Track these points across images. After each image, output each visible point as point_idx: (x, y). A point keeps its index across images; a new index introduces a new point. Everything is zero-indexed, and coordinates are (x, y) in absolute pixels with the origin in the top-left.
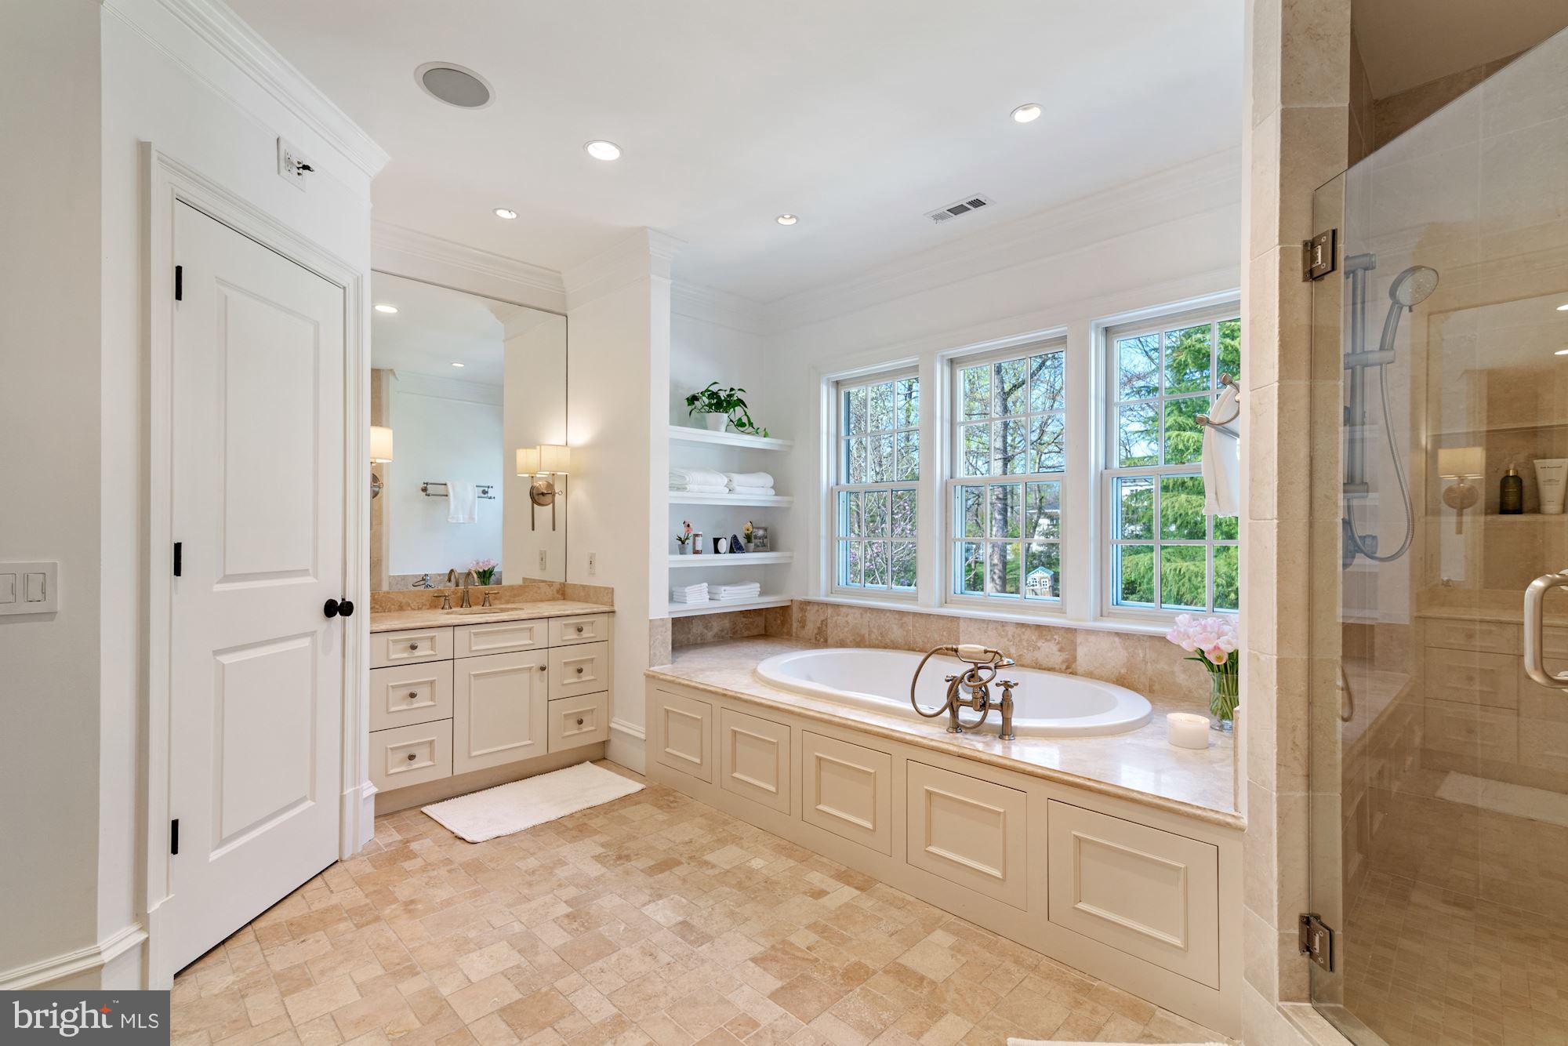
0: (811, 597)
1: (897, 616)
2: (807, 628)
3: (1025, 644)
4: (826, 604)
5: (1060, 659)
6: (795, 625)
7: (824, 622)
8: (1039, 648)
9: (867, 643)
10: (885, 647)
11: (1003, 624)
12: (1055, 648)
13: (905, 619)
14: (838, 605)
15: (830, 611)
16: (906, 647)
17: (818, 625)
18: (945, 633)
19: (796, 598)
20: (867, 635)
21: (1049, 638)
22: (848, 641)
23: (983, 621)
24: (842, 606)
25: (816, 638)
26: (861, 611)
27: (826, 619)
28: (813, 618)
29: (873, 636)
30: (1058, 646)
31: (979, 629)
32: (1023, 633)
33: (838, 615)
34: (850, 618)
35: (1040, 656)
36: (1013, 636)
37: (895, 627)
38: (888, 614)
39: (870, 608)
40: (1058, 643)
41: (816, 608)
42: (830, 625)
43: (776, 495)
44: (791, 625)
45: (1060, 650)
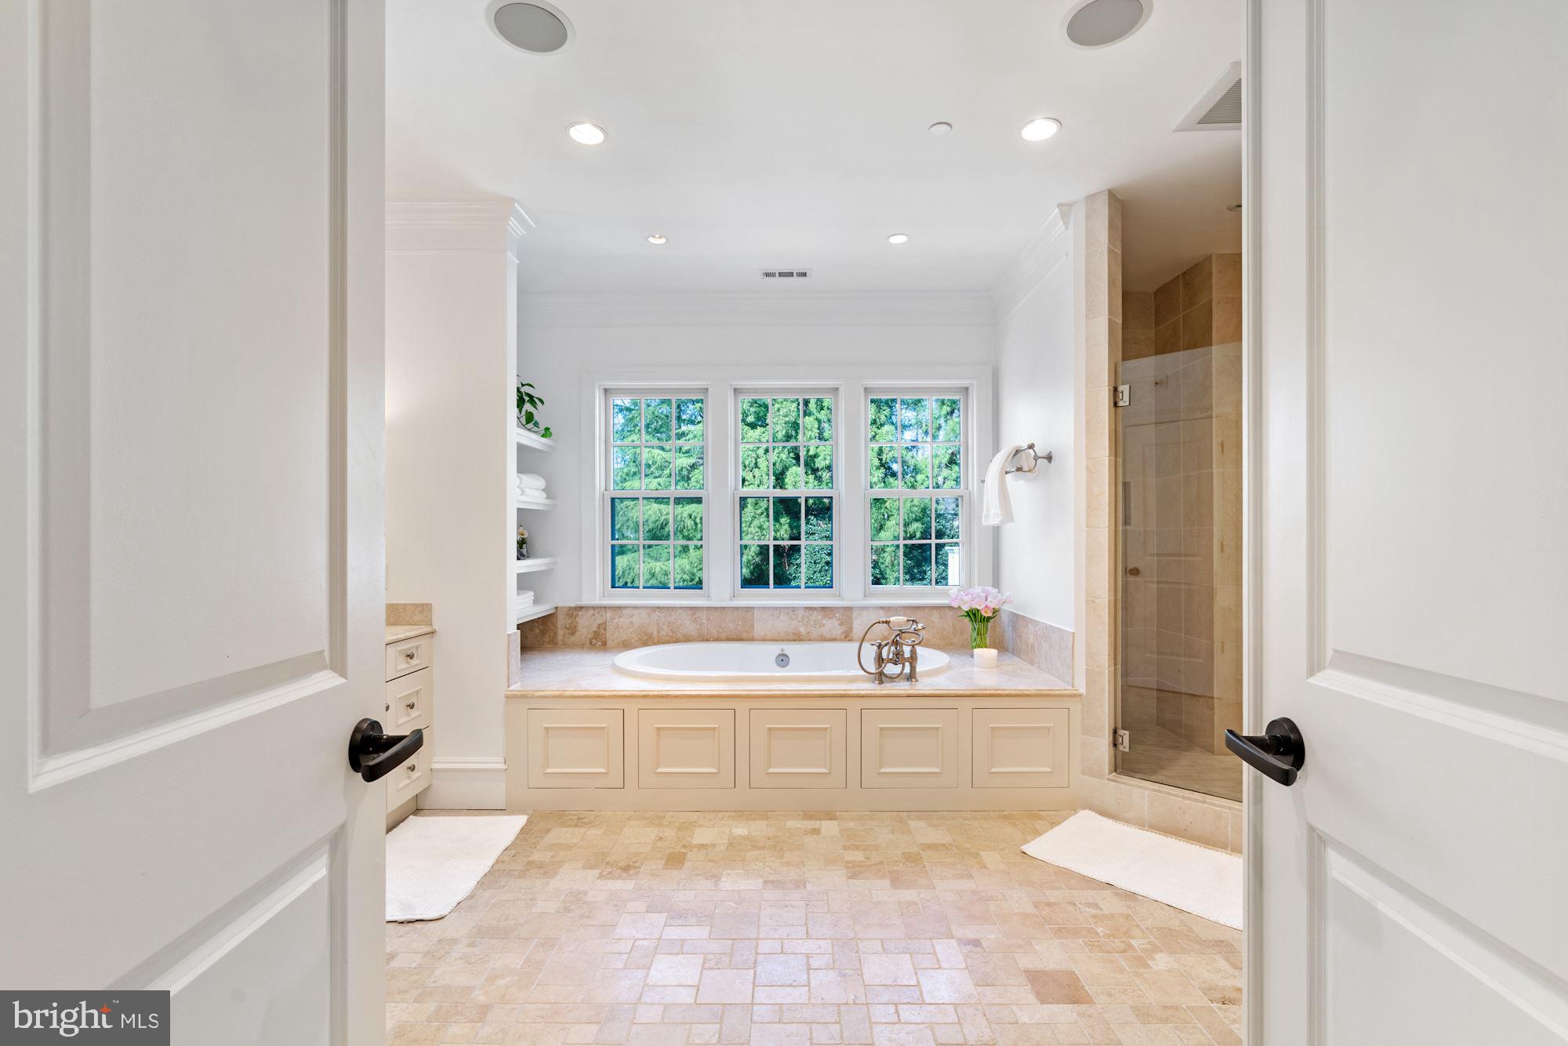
0: (586, 601)
1: (690, 612)
2: (578, 634)
3: (812, 623)
4: (605, 607)
5: (841, 630)
6: (561, 633)
7: (603, 626)
8: (824, 625)
9: (656, 640)
10: (677, 641)
11: (794, 609)
12: (836, 623)
13: (699, 614)
14: (620, 607)
15: (609, 614)
16: (700, 639)
17: (594, 628)
18: (740, 622)
19: (560, 604)
20: (656, 633)
21: (831, 616)
22: (633, 640)
23: (776, 608)
24: (625, 607)
25: (591, 643)
26: (648, 611)
27: (605, 623)
28: (586, 625)
29: (663, 633)
30: (839, 621)
31: (773, 616)
32: (811, 615)
33: (620, 617)
34: (635, 619)
35: (825, 631)
36: (802, 618)
37: (688, 623)
38: (680, 611)
39: (658, 608)
40: (839, 619)
41: (591, 612)
42: (610, 628)
43: (547, 498)
44: (556, 633)
45: (840, 625)
